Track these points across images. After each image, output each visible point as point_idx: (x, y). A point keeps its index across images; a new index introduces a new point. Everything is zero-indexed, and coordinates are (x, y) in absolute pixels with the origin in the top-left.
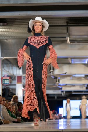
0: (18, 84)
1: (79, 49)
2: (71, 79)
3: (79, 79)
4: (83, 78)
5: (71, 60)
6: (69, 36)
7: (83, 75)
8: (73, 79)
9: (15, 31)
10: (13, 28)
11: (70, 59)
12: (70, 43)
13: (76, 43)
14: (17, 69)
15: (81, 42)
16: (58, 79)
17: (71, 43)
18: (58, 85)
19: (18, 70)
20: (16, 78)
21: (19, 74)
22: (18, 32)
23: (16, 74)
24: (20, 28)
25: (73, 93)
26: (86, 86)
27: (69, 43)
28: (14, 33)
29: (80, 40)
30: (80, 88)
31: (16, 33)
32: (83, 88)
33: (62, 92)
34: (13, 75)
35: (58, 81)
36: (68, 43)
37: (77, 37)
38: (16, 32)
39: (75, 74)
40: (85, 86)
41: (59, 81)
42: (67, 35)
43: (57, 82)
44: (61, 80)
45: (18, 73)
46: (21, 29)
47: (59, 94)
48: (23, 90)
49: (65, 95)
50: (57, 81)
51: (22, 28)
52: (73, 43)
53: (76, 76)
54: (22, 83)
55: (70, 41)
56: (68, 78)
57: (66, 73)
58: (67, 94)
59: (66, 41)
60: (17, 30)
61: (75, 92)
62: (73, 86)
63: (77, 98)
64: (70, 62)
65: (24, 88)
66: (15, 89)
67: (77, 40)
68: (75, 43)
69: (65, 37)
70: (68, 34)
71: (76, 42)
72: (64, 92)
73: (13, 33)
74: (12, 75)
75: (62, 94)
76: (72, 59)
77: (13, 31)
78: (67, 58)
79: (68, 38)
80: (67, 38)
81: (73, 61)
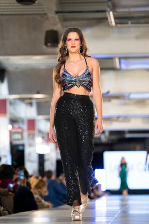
1: (137, 38)
5: (120, 63)
6: (114, 7)
8: (125, 104)
11: (117, 60)
12: (116, 23)
13: (130, 25)
15: (142, 21)
17: (119, 25)
25: (128, 136)
27: (114, 24)
29: (139, 15)
30: (144, 122)
36: (110, 24)
37: (133, 10)
39: (130, 94)
42: (109, 7)
48: (10, 131)
49: (109, 140)
52: (123, 25)
53: (132, 96)
54: (8, 115)
55: (115, 18)
56: (114, 101)
57: (108, 92)
58: (114, 137)
59: (106, 19)
61: (131, 132)
62: (126, 118)
63: (138, 146)
64: (117, 65)
65: (13, 127)
67: (131, 15)
68: (127, 23)
69: (104, 11)
70: (110, 4)
71: (130, 22)
72: (107, 134)
75: (103, 136)
76: (123, 61)
78: (111, 59)
79: (111, 13)
80: (107, 13)
81: (125, 64)
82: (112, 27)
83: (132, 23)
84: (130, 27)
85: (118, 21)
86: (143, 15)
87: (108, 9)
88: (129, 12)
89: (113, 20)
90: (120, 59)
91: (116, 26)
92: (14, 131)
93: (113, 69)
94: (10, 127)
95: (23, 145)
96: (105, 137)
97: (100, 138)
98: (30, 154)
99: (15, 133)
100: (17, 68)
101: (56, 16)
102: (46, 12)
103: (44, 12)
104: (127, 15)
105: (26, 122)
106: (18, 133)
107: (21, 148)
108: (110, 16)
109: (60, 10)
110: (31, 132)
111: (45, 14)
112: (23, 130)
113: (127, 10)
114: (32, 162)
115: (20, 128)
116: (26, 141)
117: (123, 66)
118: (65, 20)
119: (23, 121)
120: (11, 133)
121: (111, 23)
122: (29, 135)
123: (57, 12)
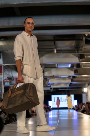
1: (64, 57)
2: (58, 79)
4: (67, 78)
5: (58, 65)
6: (56, 48)
7: (67, 76)
8: (59, 79)
11: (57, 65)
12: (57, 53)
14: (15, 72)
17: (58, 53)
18: (47, 84)
20: (15, 79)
23: (15, 76)
25: (60, 89)
27: (56, 53)
32: (67, 85)
33: (51, 88)
34: (13, 77)
35: (47, 80)
41: (48, 81)
43: (47, 82)
47: (48, 90)
53: (62, 76)
56: (55, 78)
58: (55, 90)
59: (54, 51)
62: (59, 84)
63: (63, 93)
64: (57, 66)
69: (53, 49)
70: (55, 46)
71: (61, 52)
72: (52, 89)
78: (55, 64)
79: (55, 49)
82: (55, 54)
84: (61, 54)
89: (56, 52)
90: (57, 64)
93: (55, 67)
97: (50, 90)
104: (60, 50)
113: (60, 48)
117: (59, 67)
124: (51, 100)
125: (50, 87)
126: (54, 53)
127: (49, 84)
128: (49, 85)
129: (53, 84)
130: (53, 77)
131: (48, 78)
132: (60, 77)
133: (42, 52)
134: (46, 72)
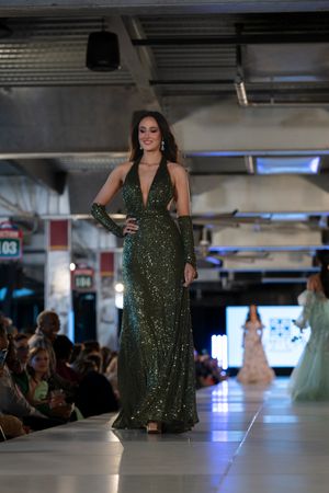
0: (52, 250)
1: (284, 124)
2: (256, 231)
3: (288, 228)
4: (301, 226)
5: (255, 163)
6: (246, 76)
7: (302, 217)
8: (262, 230)
9: (41, 55)
10: (32, 45)
11: (250, 159)
12: (249, 101)
13: (272, 104)
14: (49, 195)
15: (292, 97)
16: (205, 231)
17: (255, 105)
18: (205, 254)
19: (53, 199)
20: (47, 228)
21: (58, 214)
22: (51, 60)
23: (48, 214)
24: (57, 46)
25: (265, 280)
26: (313, 253)
27: (246, 102)
28: (37, 66)
29: (286, 87)
30: (292, 259)
31: (44, 65)
32: (300, 260)
33: (224, 274)
34: (36, 215)
35: (205, 236)
36: (241, 102)
37: (276, 79)
38: (44, 60)
39: (272, 213)
40: (309, 255)
41: (209, 238)
42: (239, 75)
43: (204, 242)
44: (216, 231)
45: (52, 208)
46: (61, 51)
47: (209, 284)
48: (72, 273)
49: (233, 286)
50: (201, 239)
51: (64, 45)
52: (261, 105)
53: (275, 217)
54: (70, 247)
55: (247, 92)
56: (244, 226)
58: (241, 283)
59: (235, 92)
60: (47, 55)
61: (271, 274)
62: (264, 254)
63: (281, 298)
64: (251, 168)
65: (77, 265)
66: (41, 268)
67: (275, 88)
68: (269, 102)
69: (232, 82)
70: (240, 70)
71: (272, 100)
72: (231, 277)
73: (30, 66)
74: (31, 215)
75: (224, 281)
76: (259, 160)
77: (34, 56)
78: (242, 157)
79: (242, 85)
80: (236, 85)
81: (264, 165)
82: (243, 107)
83: (276, 102)
84: (272, 107)
85: (252, 97)
86: (293, 87)
87: (237, 79)
88: (271, 84)
89: (245, 97)
90: (254, 157)
91: (249, 107)
92: (78, 273)
93: (245, 173)
94: (73, 267)
95: (94, 294)
96: (228, 282)
97: (220, 284)
98: (104, 310)
99: (80, 277)
100: (85, 170)
101: (152, 89)
102: (134, 81)
103: (130, 82)
104: (268, 88)
105: (98, 257)
106: (86, 277)
107: (89, 297)
108: (240, 90)
109: (156, 79)
110: (108, 274)
111: (134, 84)
112: (94, 271)
113: (268, 80)
114: (107, 322)
115: (89, 268)
116: (98, 288)
117: (261, 170)
118: (166, 94)
119: (94, 256)
120: (74, 277)
121: (243, 100)
122: (103, 278)
123: (152, 83)
124: (222, 330)
125: (221, 264)
126: (238, 103)
127: (214, 253)
128: (213, 260)
129: (233, 254)
130: (232, 219)
131: (209, 226)
132: (269, 221)
133: (179, 98)
134: (198, 193)
